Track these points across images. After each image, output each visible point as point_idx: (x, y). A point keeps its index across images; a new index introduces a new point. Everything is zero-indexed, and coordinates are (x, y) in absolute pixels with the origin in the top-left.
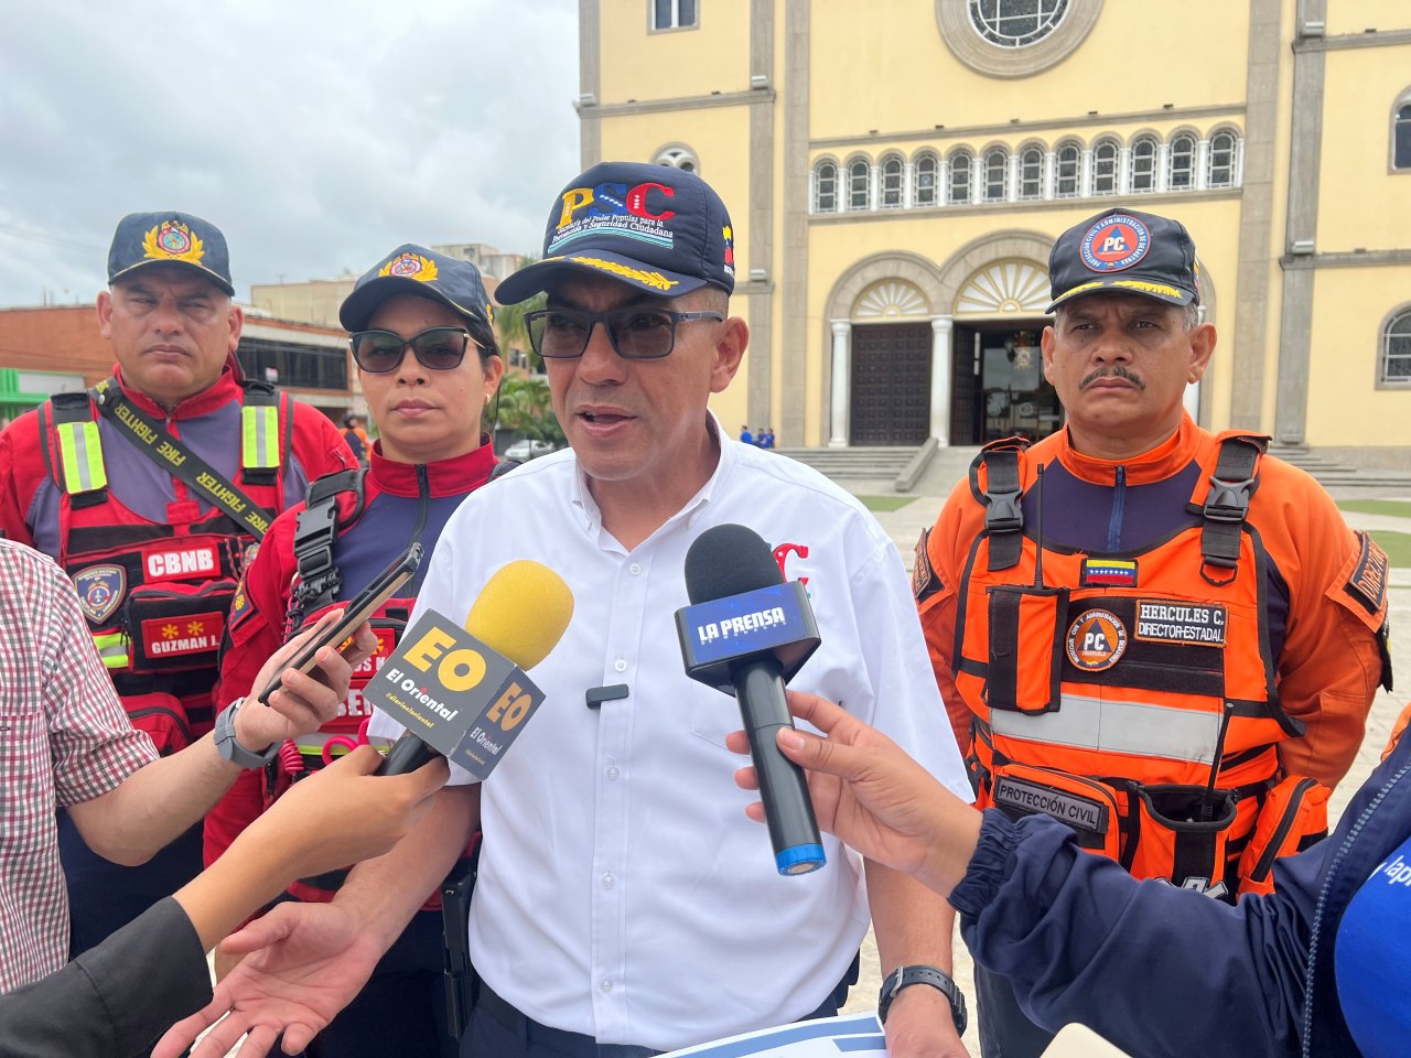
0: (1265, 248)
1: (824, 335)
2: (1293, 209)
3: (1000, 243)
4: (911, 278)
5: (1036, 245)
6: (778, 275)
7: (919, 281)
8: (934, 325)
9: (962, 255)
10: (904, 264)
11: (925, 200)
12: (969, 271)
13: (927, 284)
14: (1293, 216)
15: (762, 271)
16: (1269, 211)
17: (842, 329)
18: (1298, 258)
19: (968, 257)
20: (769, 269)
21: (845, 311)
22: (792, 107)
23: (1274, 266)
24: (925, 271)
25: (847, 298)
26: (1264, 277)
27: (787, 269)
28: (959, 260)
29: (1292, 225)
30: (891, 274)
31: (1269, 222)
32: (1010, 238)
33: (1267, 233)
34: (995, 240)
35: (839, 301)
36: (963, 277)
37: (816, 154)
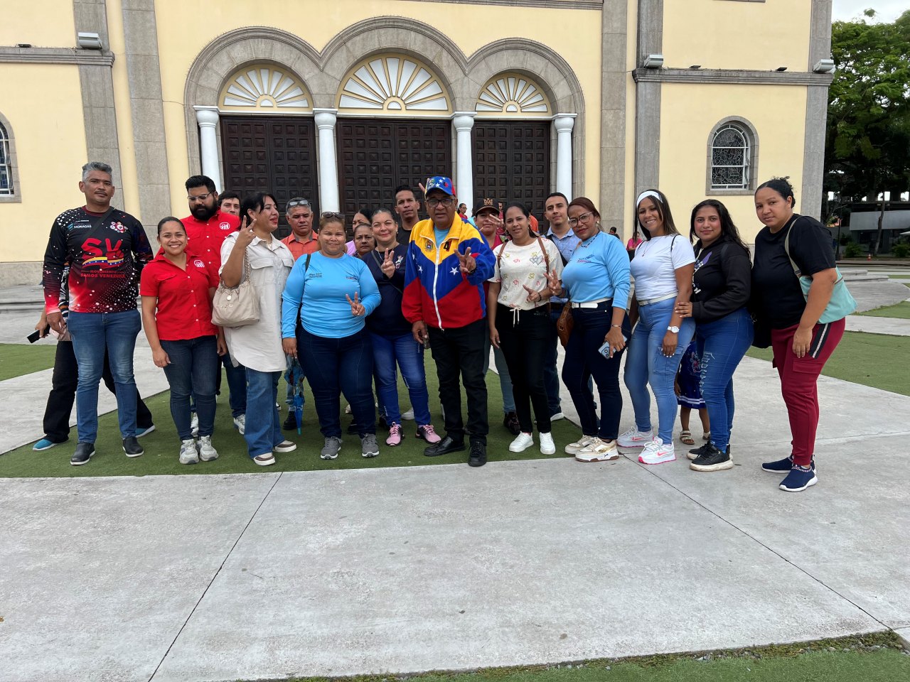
0: (622, 61)
1: (187, 124)
2: (643, 24)
3: (382, 31)
4: (288, 63)
5: (420, 37)
6: (117, 44)
7: (296, 67)
8: (318, 118)
9: (343, 40)
10: (278, 45)
12: (352, 61)
13: (307, 71)
14: (644, 30)
15: (96, 35)
16: (625, 25)
17: (209, 118)
18: (648, 71)
19: (349, 44)
20: (105, 35)
21: (210, 97)
23: (629, 75)
24: (304, 58)
25: (211, 80)
26: (623, 88)
27: (130, 37)
28: (340, 46)
29: (643, 39)
30: (261, 56)
31: (625, 34)
32: (393, 27)
33: (624, 46)
34: (377, 28)
35: (202, 82)
36: (346, 67)
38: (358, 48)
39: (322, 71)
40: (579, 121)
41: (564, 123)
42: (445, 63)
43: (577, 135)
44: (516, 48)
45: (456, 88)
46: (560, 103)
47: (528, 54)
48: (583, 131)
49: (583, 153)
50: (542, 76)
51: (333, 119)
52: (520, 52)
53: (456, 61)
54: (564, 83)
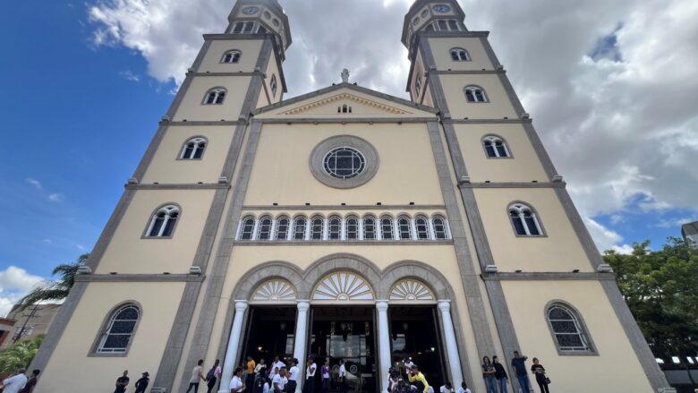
0: (472, 269)
1: (228, 309)
2: (479, 251)
3: (337, 260)
4: (286, 277)
5: (356, 262)
6: (209, 272)
7: (291, 279)
8: (299, 305)
9: (315, 265)
10: (284, 269)
11: (298, 238)
12: (320, 275)
13: (296, 280)
14: (480, 253)
15: (199, 268)
16: (468, 251)
17: (241, 306)
18: (487, 274)
19: (319, 267)
20: (204, 268)
21: (244, 295)
22: (237, 191)
23: (479, 278)
24: (295, 273)
25: (248, 287)
26: (476, 284)
27: (215, 268)
28: (314, 268)
29: (482, 258)
30: (274, 274)
31: (470, 256)
32: (342, 257)
33: (471, 262)
34: (335, 258)
35: (242, 288)
36: (316, 278)
37: (245, 212)
38: (324, 269)
39: (304, 280)
40: (453, 305)
41: (444, 306)
42: (370, 274)
43: (453, 312)
44: (408, 265)
45: (377, 287)
46: (439, 294)
47: (417, 268)
48: (456, 309)
49: (459, 325)
50: (426, 279)
51: (308, 305)
52: (411, 267)
53: (376, 273)
54: (439, 282)
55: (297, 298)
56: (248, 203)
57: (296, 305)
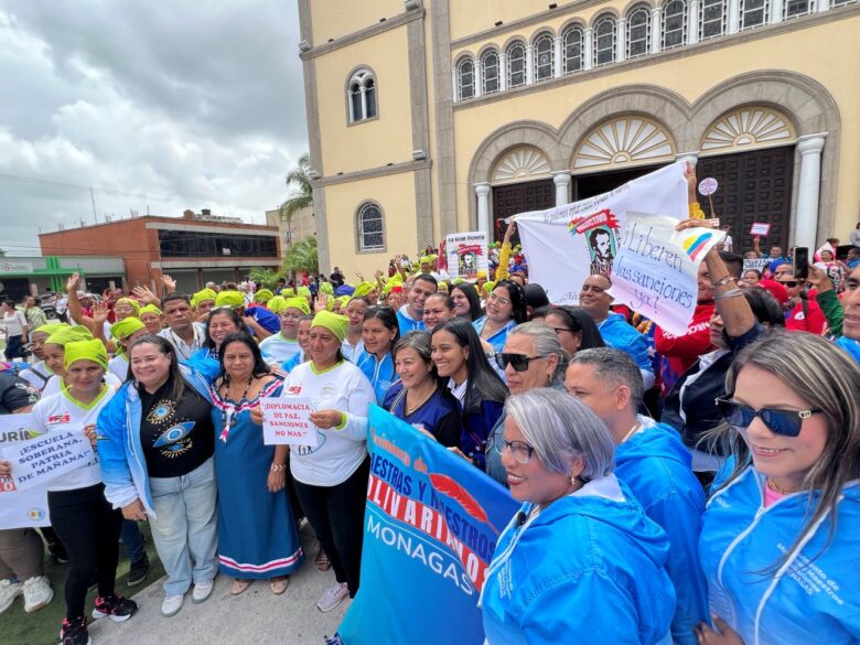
6: (434, 155)
8: (555, 179)
9: (575, 117)
10: (528, 131)
11: (544, 76)
12: (583, 130)
13: (547, 145)
15: (423, 150)
17: (483, 189)
19: (581, 118)
20: (428, 150)
21: (483, 176)
22: (436, 17)
24: (546, 136)
25: (485, 165)
27: (440, 149)
28: (574, 121)
30: (516, 142)
32: (619, 95)
34: (606, 99)
35: (479, 168)
36: (577, 136)
37: (456, 53)
38: (589, 119)
39: (559, 143)
40: (830, 141)
41: (810, 145)
43: (828, 154)
44: (750, 82)
45: (679, 134)
46: (805, 125)
47: (764, 84)
48: (836, 148)
49: (835, 173)
51: (568, 177)
52: (755, 85)
54: (812, 103)
55: (552, 169)
56: (457, 36)
57: (552, 180)
